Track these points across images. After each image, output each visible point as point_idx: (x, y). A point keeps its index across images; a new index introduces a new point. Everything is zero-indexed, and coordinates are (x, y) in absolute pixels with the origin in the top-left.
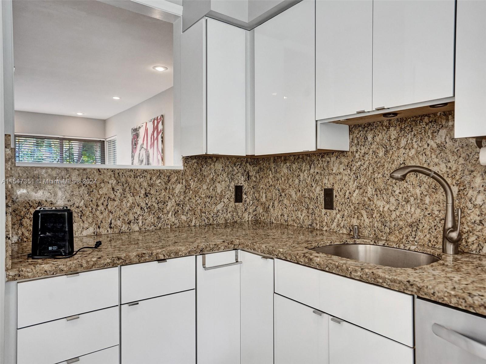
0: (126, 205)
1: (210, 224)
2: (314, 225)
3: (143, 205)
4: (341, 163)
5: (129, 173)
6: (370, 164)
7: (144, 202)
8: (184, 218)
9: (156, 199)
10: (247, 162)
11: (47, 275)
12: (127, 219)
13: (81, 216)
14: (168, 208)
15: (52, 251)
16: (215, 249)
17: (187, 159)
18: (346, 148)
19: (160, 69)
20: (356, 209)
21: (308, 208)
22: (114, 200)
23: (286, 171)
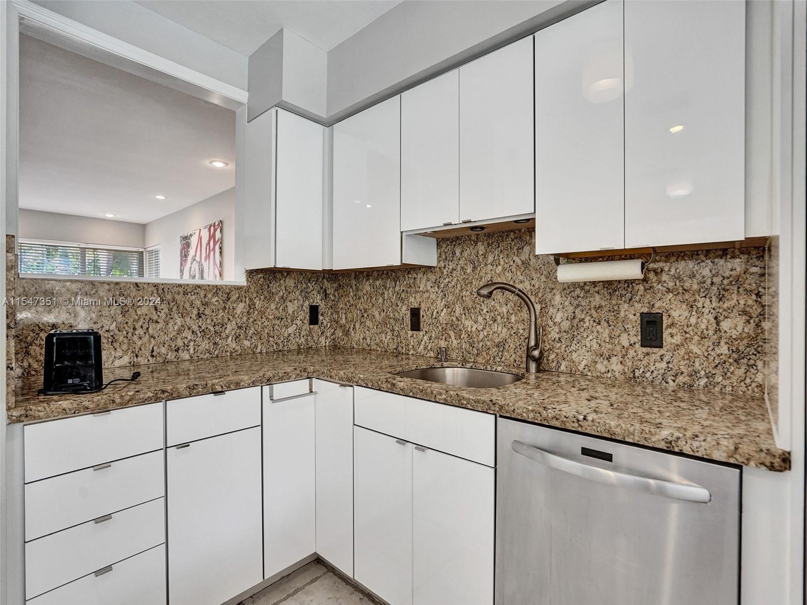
0: (172, 329)
1: (280, 351)
2: (400, 348)
3: (195, 328)
4: (428, 280)
5: (176, 289)
6: (458, 280)
7: (197, 324)
8: (247, 343)
9: (212, 320)
10: (324, 277)
11: (65, 414)
12: (174, 346)
13: (112, 342)
14: (227, 332)
15: (73, 385)
16: (285, 378)
17: (251, 273)
18: (434, 263)
19: (219, 165)
20: (444, 329)
21: (393, 330)
22: (157, 322)
23: (368, 288)
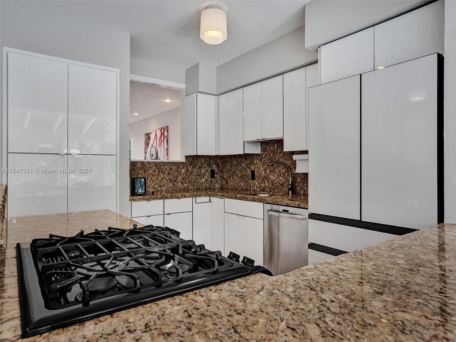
0: (160, 178)
1: (199, 189)
2: (247, 188)
3: (167, 178)
4: (257, 159)
5: (161, 164)
6: (268, 159)
8: (186, 185)
9: (173, 176)
10: (217, 158)
12: (160, 185)
14: (178, 180)
16: (200, 196)
17: (187, 157)
18: (260, 153)
19: (168, 101)
20: (263, 179)
21: (245, 180)
22: (155, 176)
23: (235, 162)
